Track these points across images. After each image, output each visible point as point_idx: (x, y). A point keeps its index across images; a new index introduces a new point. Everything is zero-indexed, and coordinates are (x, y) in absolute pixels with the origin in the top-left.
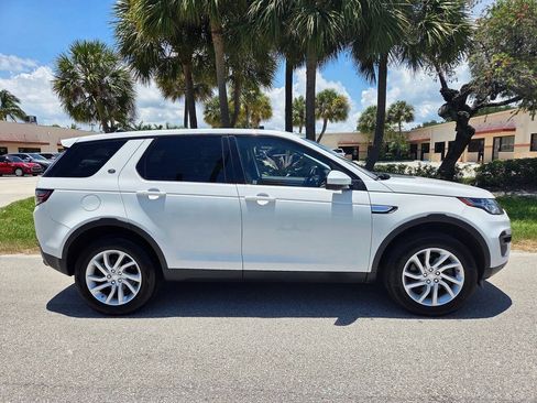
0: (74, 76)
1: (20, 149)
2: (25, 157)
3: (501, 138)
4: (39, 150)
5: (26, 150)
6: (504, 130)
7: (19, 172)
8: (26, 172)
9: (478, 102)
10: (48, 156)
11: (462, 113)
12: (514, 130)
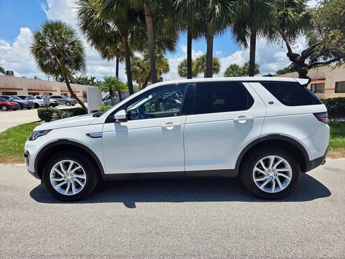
0: (44, 44)
1: (3, 93)
2: (7, 98)
3: (316, 84)
4: (16, 94)
5: (7, 93)
6: (319, 80)
7: (4, 108)
8: (10, 108)
9: (313, 61)
10: (23, 98)
11: (304, 68)
12: (324, 79)
